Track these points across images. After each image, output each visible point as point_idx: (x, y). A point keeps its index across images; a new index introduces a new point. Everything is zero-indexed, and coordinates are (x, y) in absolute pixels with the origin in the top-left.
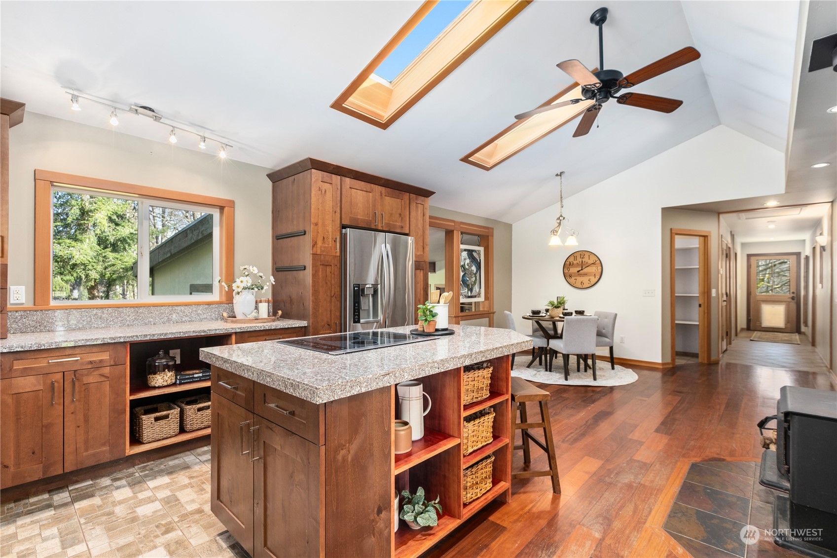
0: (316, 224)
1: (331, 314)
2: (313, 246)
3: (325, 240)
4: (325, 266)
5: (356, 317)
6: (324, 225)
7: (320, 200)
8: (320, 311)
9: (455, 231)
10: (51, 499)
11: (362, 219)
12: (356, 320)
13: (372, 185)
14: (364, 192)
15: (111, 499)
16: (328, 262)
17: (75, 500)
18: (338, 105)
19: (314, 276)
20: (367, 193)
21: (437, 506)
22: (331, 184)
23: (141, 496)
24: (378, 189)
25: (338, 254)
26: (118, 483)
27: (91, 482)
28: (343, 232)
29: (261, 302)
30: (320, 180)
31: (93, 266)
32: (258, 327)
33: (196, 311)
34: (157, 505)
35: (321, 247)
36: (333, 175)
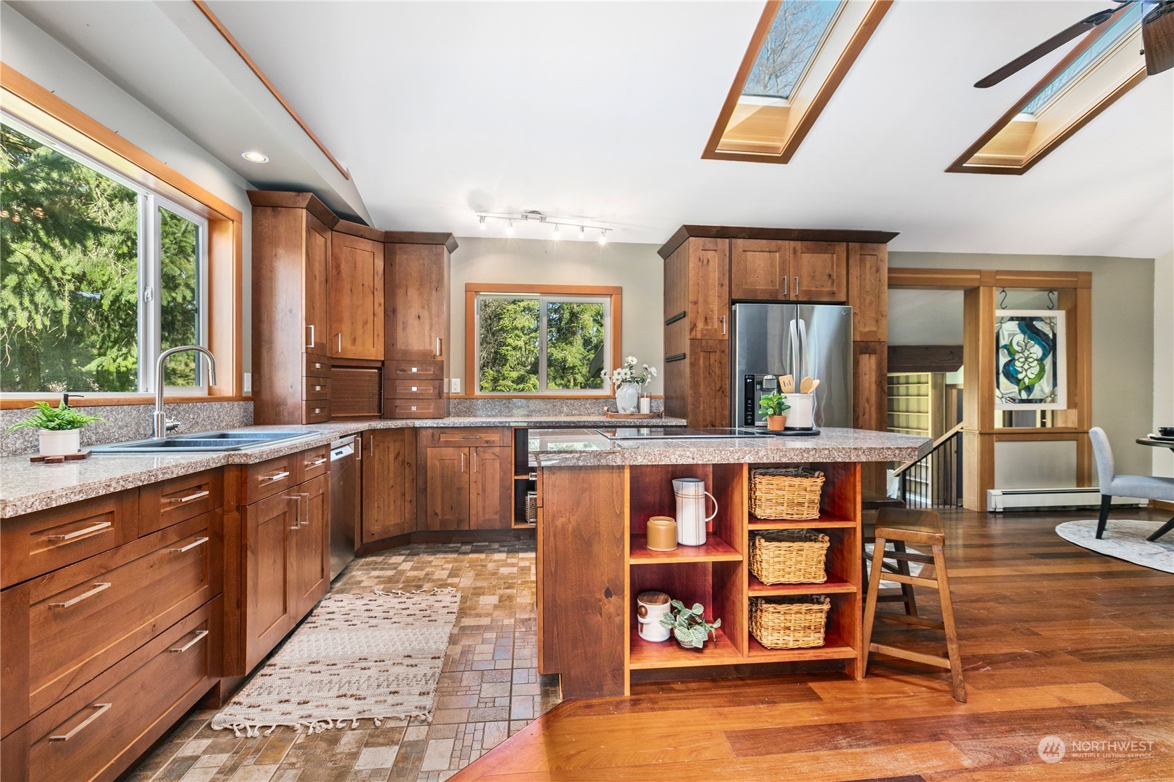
0: (696, 303)
1: (716, 412)
2: (691, 330)
3: (708, 321)
4: (708, 354)
5: (750, 417)
6: (706, 302)
7: (700, 273)
8: (702, 408)
9: (981, 288)
10: (460, 547)
11: (762, 289)
12: (749, 421)
13: (779, 242)
14: (766, 254)
15: (490, 558)
16: (711, 348)
17: (473, 552)
18: (710, 152)
19: (692, 365)
20: (772, 254)
21: (713, 630)
22: (716, 250)
23: (509, 561)
24: (788, 245)
25: (727, 337)
26: (502, 549)
27: (487, 544)
28: (733, 309)
29: (643, 397)
30: (701, 248)
31: (579, 370)
32: (628, 422)
33: (585, 405)
34: (515, 570)
35: (702, 330)
36: (719, 240)
